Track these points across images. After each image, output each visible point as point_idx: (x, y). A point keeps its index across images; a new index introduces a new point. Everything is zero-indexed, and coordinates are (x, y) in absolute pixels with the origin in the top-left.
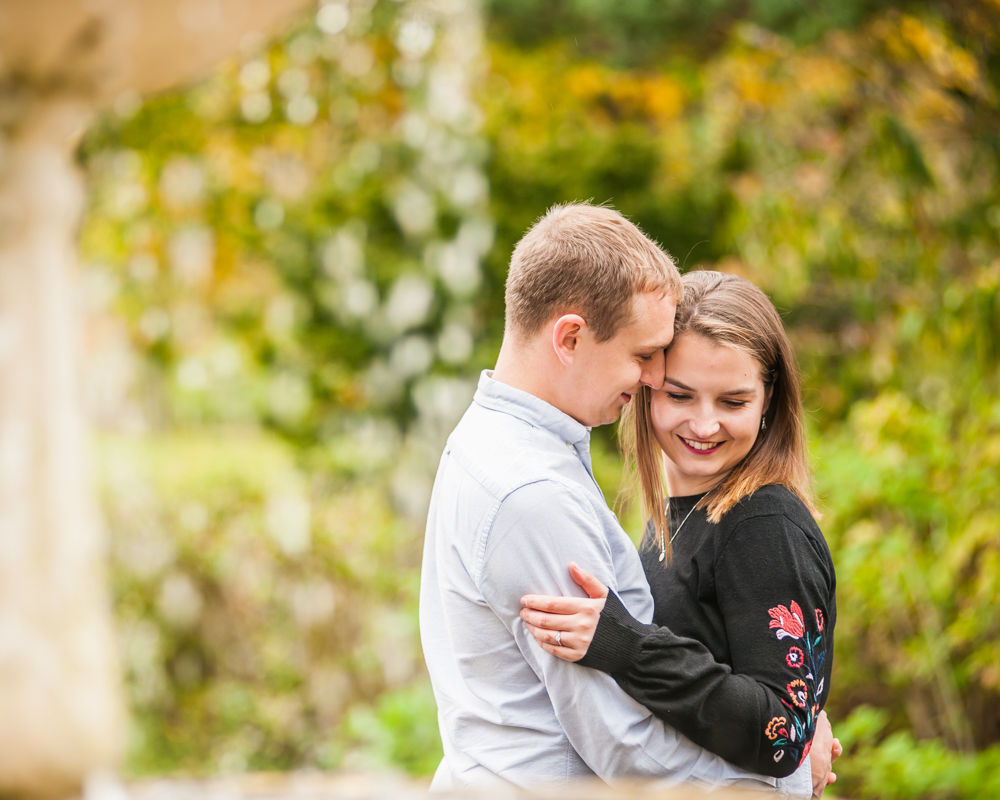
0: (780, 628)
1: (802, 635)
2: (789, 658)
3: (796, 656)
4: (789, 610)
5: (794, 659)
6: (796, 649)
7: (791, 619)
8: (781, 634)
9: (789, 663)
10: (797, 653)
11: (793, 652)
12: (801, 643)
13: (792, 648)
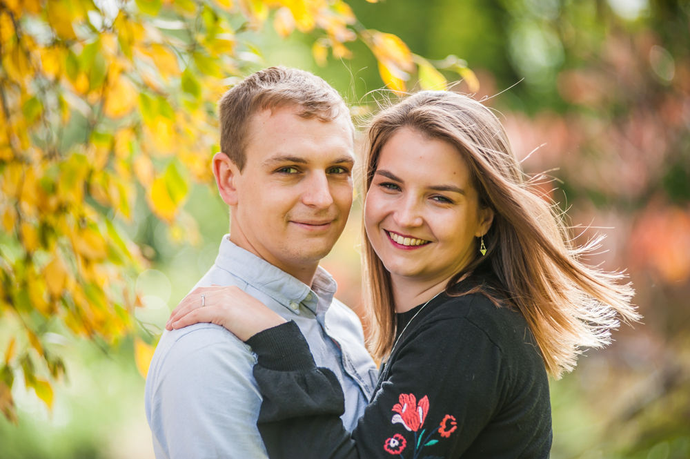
0: (398, 413)
1: (415, 430)
2: (389, 442)
3: (397, 443)
4: (417, 402)
5: (392, 445)
6: (402, 438)
7: (413, 411)
8: (397, 419)
9: (386, 446)
10: (400, 441)
11: (397, 438)
12: (410, 437)
13: (397, 435)
